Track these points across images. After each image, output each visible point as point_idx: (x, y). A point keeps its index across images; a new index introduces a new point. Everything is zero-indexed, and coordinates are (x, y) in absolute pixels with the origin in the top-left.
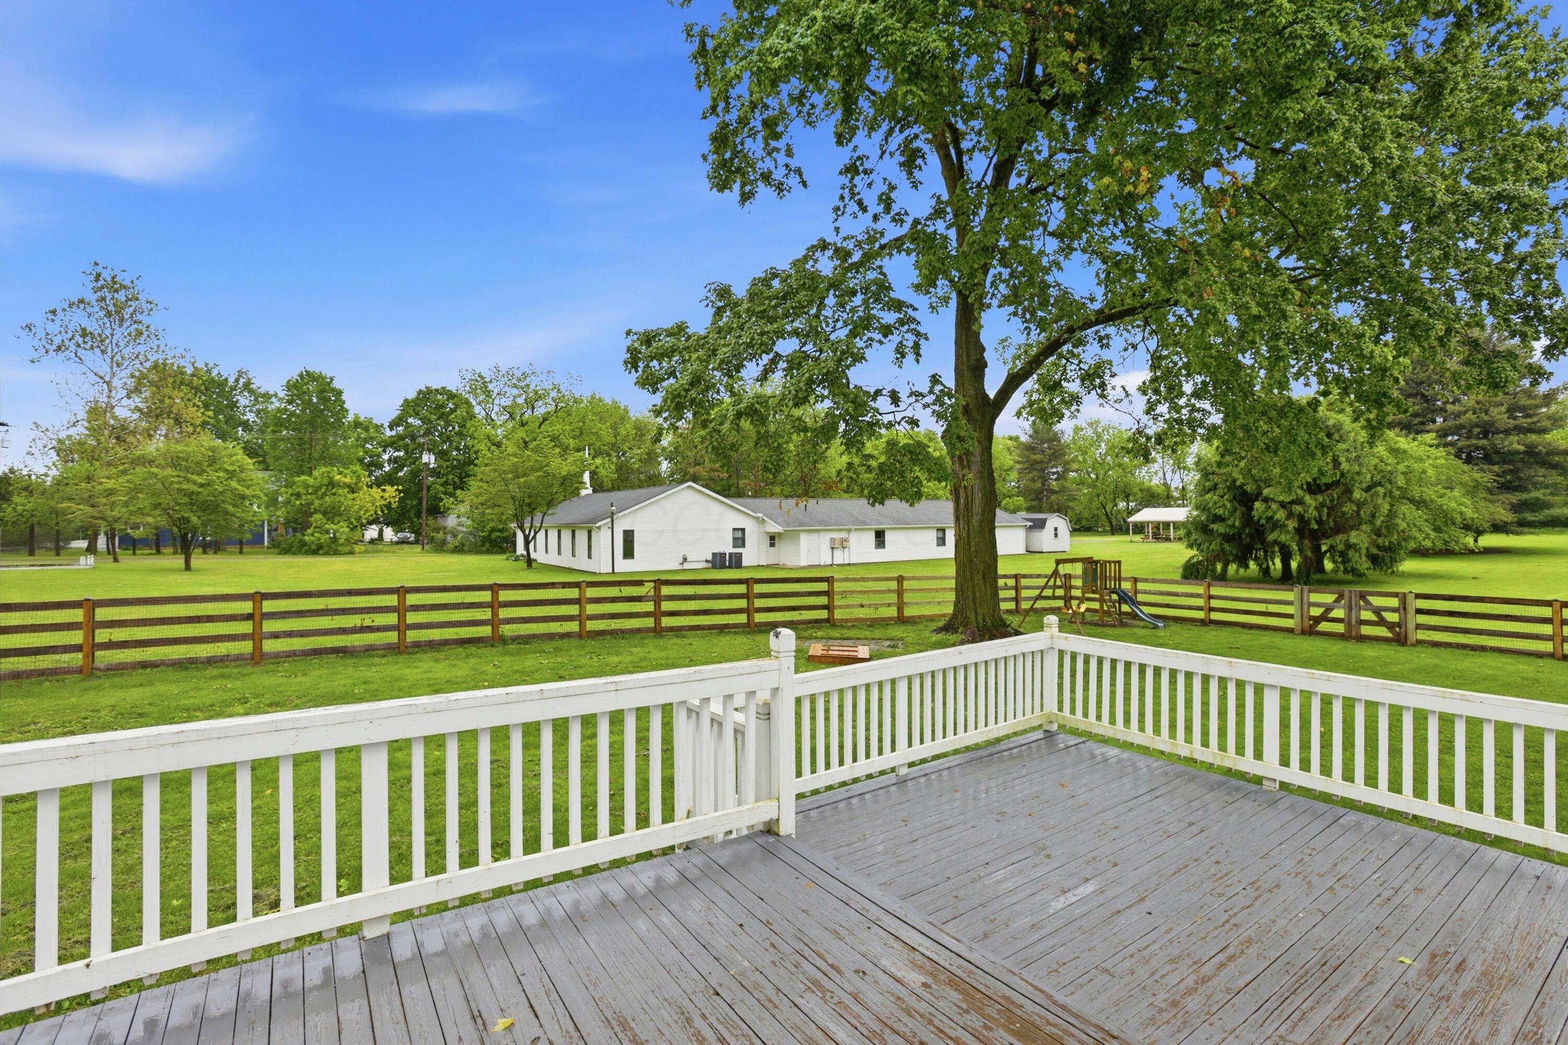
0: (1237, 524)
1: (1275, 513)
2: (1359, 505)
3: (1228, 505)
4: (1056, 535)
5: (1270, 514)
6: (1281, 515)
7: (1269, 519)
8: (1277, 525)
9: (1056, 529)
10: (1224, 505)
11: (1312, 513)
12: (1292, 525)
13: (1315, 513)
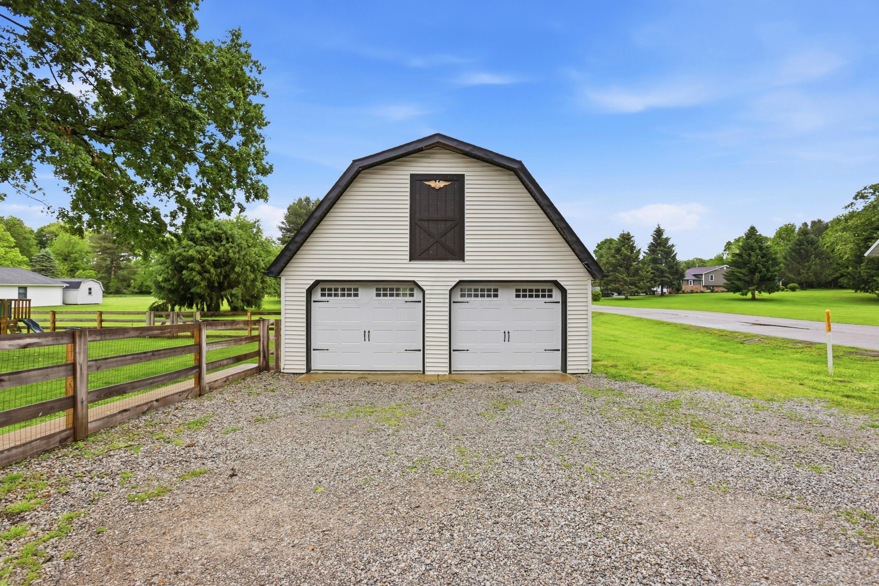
0: (175, 283)
1: (195, 277)
2: (239, 275)
3: (170, 272)
4: (90, 293)
5: (191, 277)
6: (198, 278)
7: (192, 280)
8: (196, 284)
9: (90, 289)
10: (168, 272)
11: (214, 277)
12: (203, 284)
13: (217, 277)
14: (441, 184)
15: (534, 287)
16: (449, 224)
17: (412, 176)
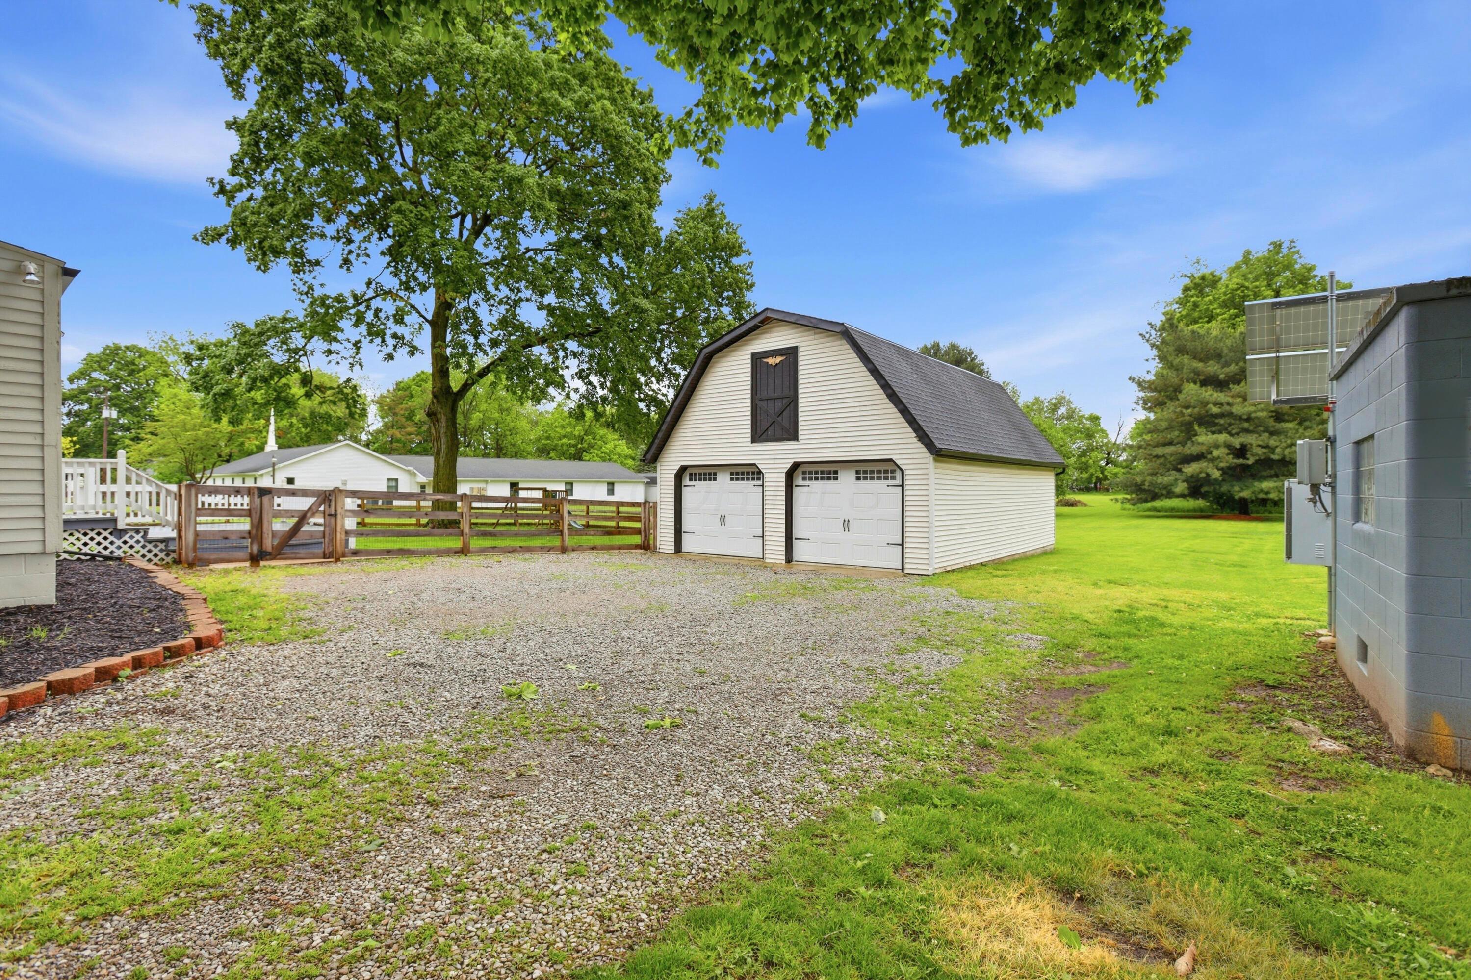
14: (779, 359)
15: (875, 467)
16: (785, 401)
17: (753, 355)
